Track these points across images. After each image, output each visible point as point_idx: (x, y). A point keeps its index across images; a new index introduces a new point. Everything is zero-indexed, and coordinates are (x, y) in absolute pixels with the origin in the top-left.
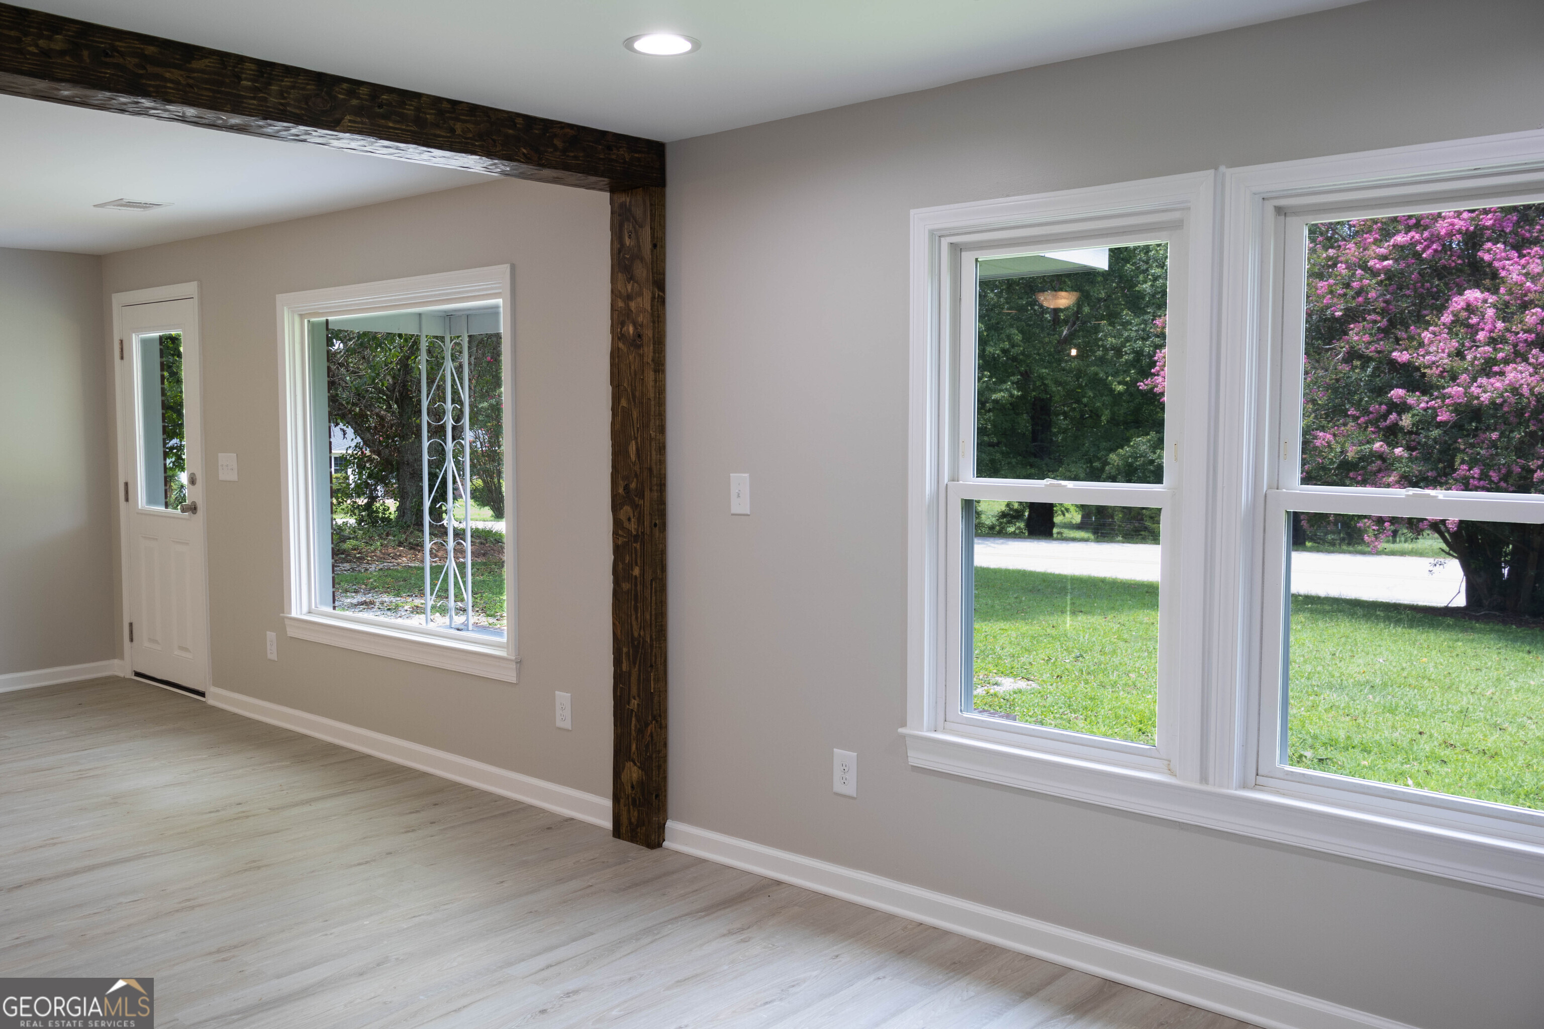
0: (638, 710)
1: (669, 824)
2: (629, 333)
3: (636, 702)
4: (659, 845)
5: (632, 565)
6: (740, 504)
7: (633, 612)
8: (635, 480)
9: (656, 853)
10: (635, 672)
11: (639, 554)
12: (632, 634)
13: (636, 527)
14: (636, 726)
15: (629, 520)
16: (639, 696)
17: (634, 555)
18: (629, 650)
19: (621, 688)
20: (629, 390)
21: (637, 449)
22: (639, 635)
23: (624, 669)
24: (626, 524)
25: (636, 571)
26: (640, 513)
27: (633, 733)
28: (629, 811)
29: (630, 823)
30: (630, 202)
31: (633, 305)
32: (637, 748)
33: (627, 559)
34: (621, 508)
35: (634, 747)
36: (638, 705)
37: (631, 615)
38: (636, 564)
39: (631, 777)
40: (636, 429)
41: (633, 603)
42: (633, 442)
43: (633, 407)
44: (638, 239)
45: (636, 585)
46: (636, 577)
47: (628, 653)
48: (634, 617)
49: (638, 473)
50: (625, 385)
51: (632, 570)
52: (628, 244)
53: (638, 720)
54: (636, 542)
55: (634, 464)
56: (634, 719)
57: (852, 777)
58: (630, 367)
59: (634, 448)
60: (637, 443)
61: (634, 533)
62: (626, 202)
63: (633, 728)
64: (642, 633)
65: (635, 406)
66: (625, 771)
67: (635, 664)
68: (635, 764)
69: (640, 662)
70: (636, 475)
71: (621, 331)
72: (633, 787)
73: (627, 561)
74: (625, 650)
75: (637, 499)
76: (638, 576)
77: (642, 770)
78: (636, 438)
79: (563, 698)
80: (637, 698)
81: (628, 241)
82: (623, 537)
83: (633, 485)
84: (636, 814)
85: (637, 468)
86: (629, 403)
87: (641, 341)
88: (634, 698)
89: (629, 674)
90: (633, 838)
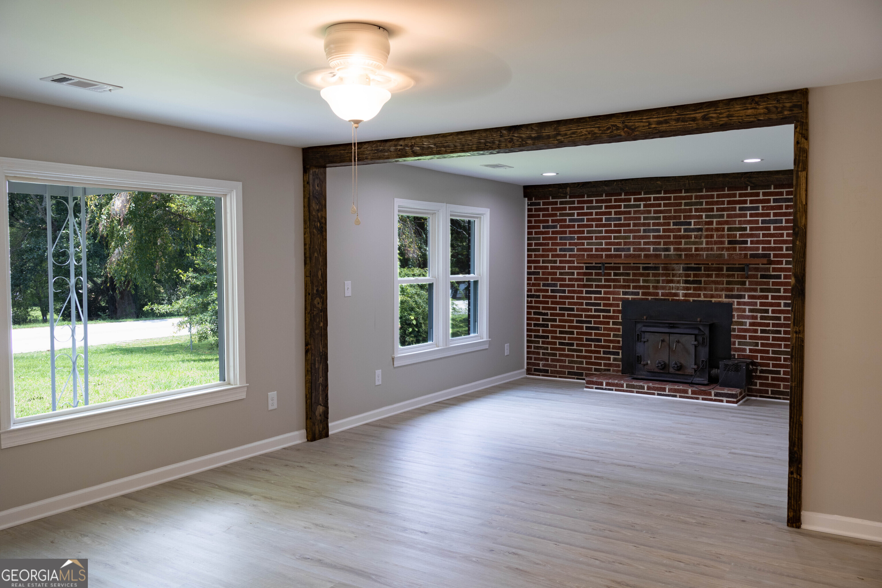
0: (322, 382)
1: (330, 425)
2: (318, 226)
4: (327, 435)
5: (320, 322)
6: (348, 293)
7: (320, 342)
8: (321, 287)
10: (321, 366)
11: (322, 317)
12: (320, 351)
13: (321, 306)
14: (321, 389)
15: (318, 303)
16: (323, 376)
17: (320, 318)
18: (318, 359)
19: (315, 376)
20: (318, 249)
21: (322, 274)
22: (323, 350)
23: (316, 367)
24: (317, 306)
25: (322, 324)
26: (323, 300)
27: (321, 393)
28: (319, 427)
29: (319, 431)
30: (318, 171)
31: (319, 214)
32: (322, 398)
33: (318, 320)
34: (315, 299)
35: (320, 398)
36: (322, 380)
38: (322, 322)
39: (320, 412)
40: (321, 265)
41: (320, 338)
42: (320, 271)
43: (320, 256)
44: (321, 187)
45: (321, 330)
46: (321, 327)
48: (320, 344)
50: (316, 247)
51: (320, 324)
53: (322, 386)
54: (321, 312)
55: (320, 280)
56: (320, 387)
57: (380, 379)
58: (318, 240)
59: (320, 274)
60: (321, 271)
61: (321, 308)
62: (315, 171)
66: (316, 411)
67: (321, 363)
68: (321, 405)
69: (323, 362)
70: (321, 285)
71: (314, 224)
72: (320, 416)
75: (321, 294)
77: (324, 406)
78: (321, 269)
79: (273, 395)
81: (317, 188)
82: (316, 311)
83: (320, 289)
84: (322, 426)
85: (321, 282)
86: (318, 255)
87: (322, 230)
88: (321, 378)
89: (319, 368)
90: (320, 438)
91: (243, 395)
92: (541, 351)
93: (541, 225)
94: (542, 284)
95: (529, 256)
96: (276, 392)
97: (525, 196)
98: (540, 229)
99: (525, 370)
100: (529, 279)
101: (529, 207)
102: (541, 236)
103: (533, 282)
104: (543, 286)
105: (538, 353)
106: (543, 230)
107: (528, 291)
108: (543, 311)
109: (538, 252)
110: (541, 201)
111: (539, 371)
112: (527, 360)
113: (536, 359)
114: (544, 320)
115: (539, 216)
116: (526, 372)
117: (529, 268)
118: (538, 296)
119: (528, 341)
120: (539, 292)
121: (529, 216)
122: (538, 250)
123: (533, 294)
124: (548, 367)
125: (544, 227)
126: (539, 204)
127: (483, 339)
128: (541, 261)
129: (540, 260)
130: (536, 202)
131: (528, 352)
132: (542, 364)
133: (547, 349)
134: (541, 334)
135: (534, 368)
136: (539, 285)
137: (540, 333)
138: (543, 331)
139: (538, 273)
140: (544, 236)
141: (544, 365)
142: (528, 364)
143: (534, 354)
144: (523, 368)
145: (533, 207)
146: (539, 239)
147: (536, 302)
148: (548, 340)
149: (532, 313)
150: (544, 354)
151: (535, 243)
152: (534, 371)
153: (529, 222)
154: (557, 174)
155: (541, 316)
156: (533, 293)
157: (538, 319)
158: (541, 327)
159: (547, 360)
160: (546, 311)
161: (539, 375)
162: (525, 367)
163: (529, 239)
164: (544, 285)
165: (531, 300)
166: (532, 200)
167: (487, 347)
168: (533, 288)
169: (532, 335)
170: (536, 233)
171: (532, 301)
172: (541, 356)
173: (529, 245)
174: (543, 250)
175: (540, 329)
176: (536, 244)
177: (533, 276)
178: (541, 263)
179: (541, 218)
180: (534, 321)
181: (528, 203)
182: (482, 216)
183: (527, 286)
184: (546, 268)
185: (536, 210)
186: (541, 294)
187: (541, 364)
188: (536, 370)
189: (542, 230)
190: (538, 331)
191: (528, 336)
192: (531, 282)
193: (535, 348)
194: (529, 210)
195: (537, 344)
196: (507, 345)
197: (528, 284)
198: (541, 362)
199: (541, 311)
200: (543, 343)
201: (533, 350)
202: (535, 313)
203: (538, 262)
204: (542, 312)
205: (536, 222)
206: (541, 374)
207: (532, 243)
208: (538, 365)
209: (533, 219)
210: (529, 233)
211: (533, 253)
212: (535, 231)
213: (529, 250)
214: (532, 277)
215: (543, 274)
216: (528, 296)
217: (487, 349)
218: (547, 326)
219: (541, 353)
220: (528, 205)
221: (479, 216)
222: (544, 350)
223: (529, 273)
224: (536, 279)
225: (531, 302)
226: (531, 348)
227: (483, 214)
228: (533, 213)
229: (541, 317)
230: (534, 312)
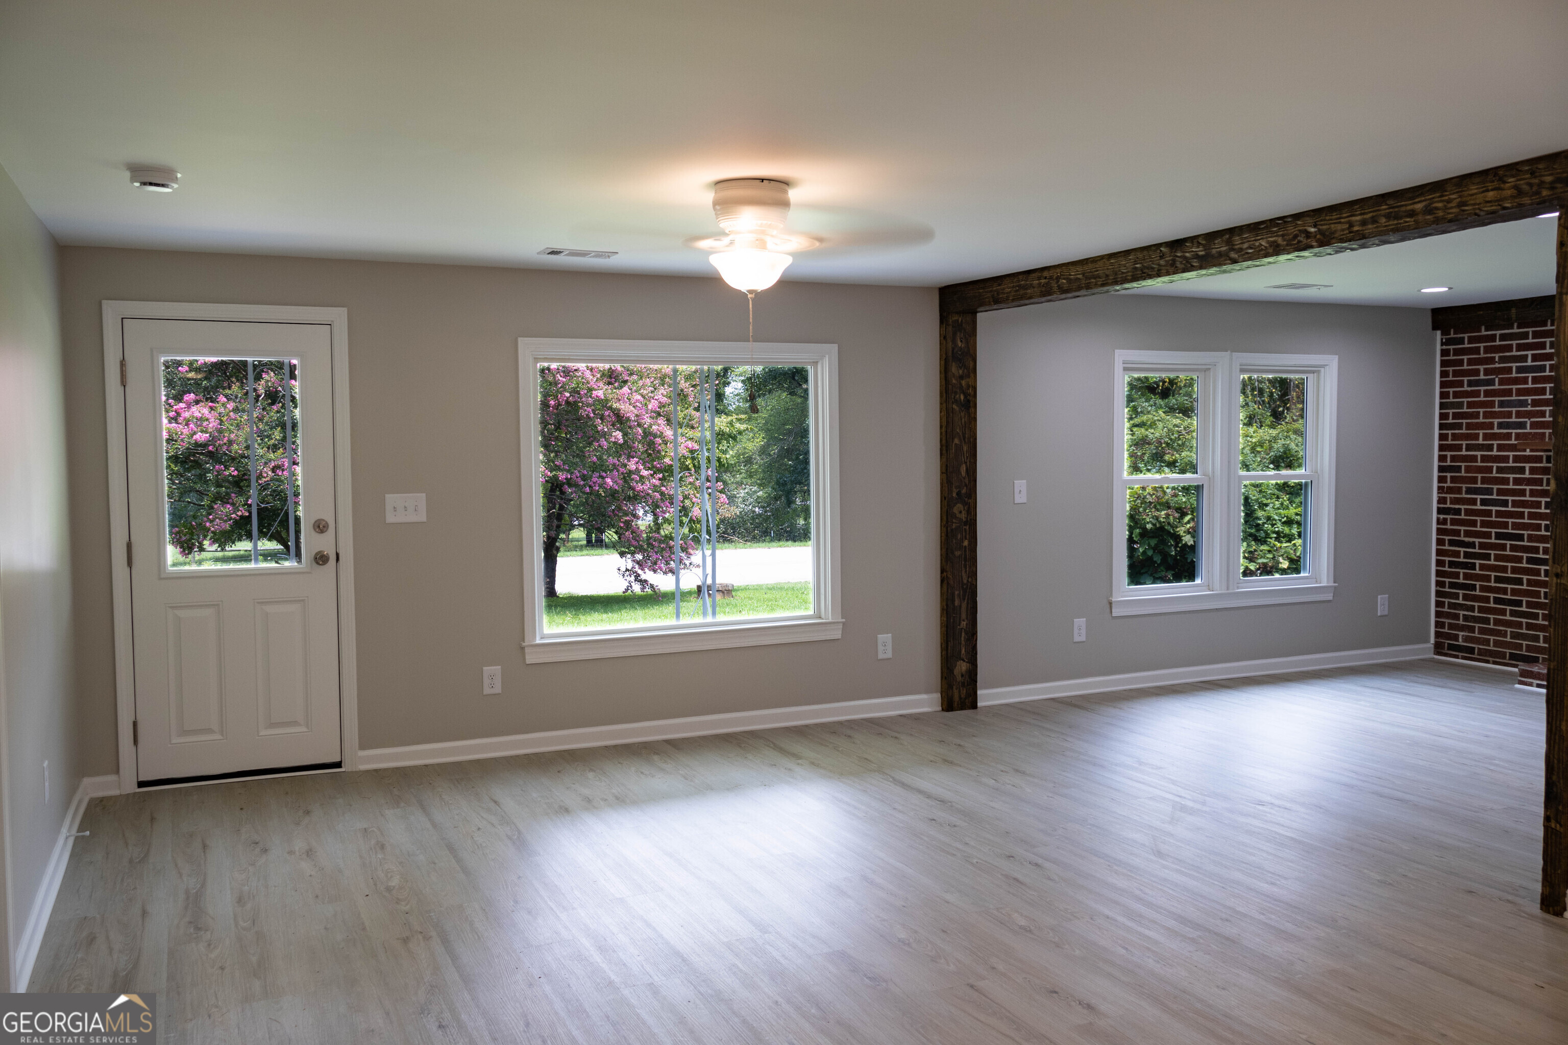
0: (967, 627)
2: (960, 399)
3: (965, 623)
4: (974, 706)
5: (962, 539)
6: (1021, 498)
7: (963, 569)
8: (965, 488)
10: (964, 605)
11: (968, 532)
12: (962, 581)
13: (966, 516)
14: (965, 638)
15: (961, 512)
16: (967, 618)
17: (964, 534)
18: (959, 592)
19: (954, 617)
20: (961, 434)
21: (967, 469)
22: (968, 581)
23: (956, 604)
24: (958, 515)
25: (966, 543)
26: (969, 508)
27: (963, 642)
28: (960, 692)
29: (960, 698)
30: (962, 321)
31: (963, 383)
32: (965, 651)
33: (959, 536)
34: (955, 506)
35: (963, 651)
36: (967, 624)
38: (966, 539)
39: (961, 670)
40: (965, 457)
41: (963, 562)
42: (964, 465)
43: (964, 444)
44: (967, 343)
45: (965, 551)
47: (959, 595)
48: (964, 571)
49: (967, 483)
50: (958, 430)
51: (963, 542)
52: (960, 345)
53: (966, 634)
54: (965, 525)
55: (964, 478)
56: (963, 634)
57: (1084, 632)
58: (961, 419)
59: (965, 469)
60: (966, 466)
61: (964, 520)
62: (958, 320)
63: (963, 639)
65: (965, 441)
66: (957, 668)
67: (964, 599)
68: (964, 661)
69: (968, 599)
70: (966, 485)
71: (955, 397)
72: (962, 676)
73: (959, 538)
74: (956, 593)
75: (966, 499)
76: (967, 545)
77: (969, 663)
78: (966, 463)
79: (886, 638)
80: (966, 620)
81: (960, 344)
82: (956, 523)
83: (964, 491)
84: (965, 691)
85: (967, 481)
86: (960, 441)
87: (969, 404)
88: (964, 621)
89: (960, 606)
90: (962, 707)
91: (837, 634)
92: (1462, 613)
93: (1466, 379)
94: (1464, 489)
95: (1442, 437)
96: (890, 635)
97: (1435, 328)
98: (1463, 387)
99: (1433, 646)
100: (1441, 479)
101: (1444, 347)
102: (1465, 400)
103: (1449, 484)
104: (1467, 493)
105: (1456, 617)
106: (1469, 389)
107: (1439, 502)
108: (1467, 539)
109: (1459, 430)
110: (1466, 336)
111: (1456, 650)
112: (1436, 627)
113: (1451, 626)
114: (1467, 555)
115: (1461, 362)
116: (1432, 650)
117: (1442, 458)
118: (1458, 512)
119: (1438, 594)
120: (1459, 504)
121: (1444, 364)
122: (1459, 426)
123: (1448, 508)
124: (1473, 643)
125: (1470, 384)
126: (1461, 341)
127: (1320, 583)
128: (1464, 447)
129: (1462, 444)
130: (1457, 338)
131: (1438, 615)
132: (1463, 636)
133: (1472, 609)
134: (1461, 581)
135: (1448, 644)
136: (1459, 491)
137: (1459, 579)
138: (1466, 576)
139: (1458, 469)
140: (1470, 400)
141: (1466, 639)
142: (1438, 635)
143: (1448, 618)
144: (1427, 641)
145: (1451, 347)
146: (1460, 405)
147: (1453, 522)
148: (1473, 593)
149: (1447, 542)
150: (1466, 618)
151: (1453, 413)
152: (1448, 649)
153: (1444, 374)
154: (1450, 288)
155: (1462, 547)
156: (1448, 505)
157: (1457, 554)
158: (1462, 569)
159: (1472, 629)
160: (1471, 540)
161: (1457, 657)
162: (1432, 640)
163: (1442, 406)
164: (1469, 491)
165: (1444, 518)
166: (1450, 334)
167: (1331, 598)
168: (1448, 496)
169: (1445, 582)
170: (1456, 394)
171: (1447, 519)
172: (1461, 622)
173: (1443, 416)
174: (1469, 426)
175: (1459, 572)
176: (1455, 416)
177: (1449, 475)
178: (1464, 450)
179: (1465, 367)
180: (1449, 557)
181: (1442, 339)
182: (1322, 370)
183: (1438, 493)
184: (1473, 459)
185: (1457, 352)
186: (1463, 507)
187: (1460, 637)
188: (1452, 647)
189: (1466, 388)
190: (1457, 575)
191: (1438, 583)
192: (1445, 485)
193: (1451, 606)
194: (1444, 353)
195: (1453, 599)
196: (1382, 598)
197: (1439, 488)
198: (1461, 634)
199: (1462, 538)
200: (1466, 597)
201: (1446, 609)
202: (1452, 543)
203: (1459, 447)
204: (1463, 541)
205: (1455, 373)
206: (1461, 654)
207: (1449, 413)
208: (1456, 638)
209: (1451, 369)
210: (1443, 395)
211: (1450, 432)
212: (1453, 392)
213: (1442, 426)
214: (1446, 476)
215: (1468, 469)
216: (1440, 511)
217: (1329, 601)
218: (1473, 566)
219: (1461, 615)
220: (1442, 344)
221: (1315, 370)
222: (1468, 611)
223: (1441, 469)
224: (1453, 480)
225: (1444, 522)
226: (1444, 607)
227: (1323, 366)
228: (1451, 358)
229: (1462, 550)
230: (1449, 540)
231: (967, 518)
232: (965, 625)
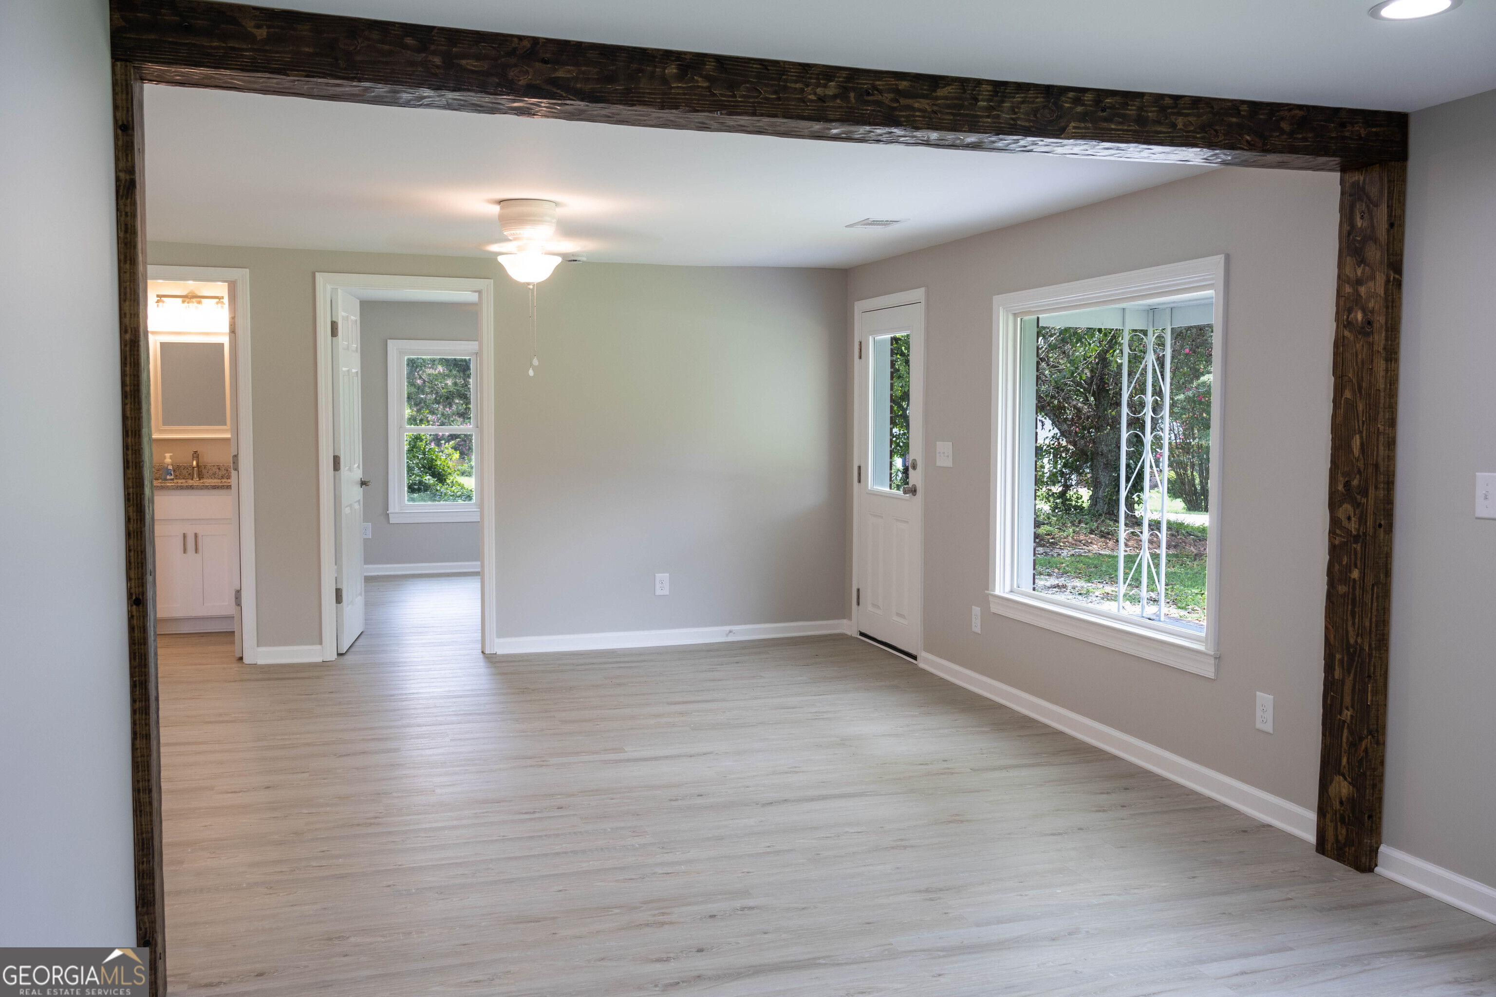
0: (1351, 722)
1: (1383, 849)
2: (1357, 320)
3: (1349, 713)
5: (1350, 567)
6: (1486, 507)
7: (1350, 618)
8: (1358, 476)
9: (1366, 877)
10: (1349, 681)
11: (1359, 556)
12: (1347, 639)
13: (1357, 526)
14: (1348, 739)
15: (1349, 519)
16: (1353, 707)
17: (1353, 557)
18: (1343, 658)
19: (1332, 697)
20: (1354, 381)
21: (1362, 444)
22: (1356, 642)
23: (1337, 677)
24: (1345, 523)
25: (1355, 574)
26: (1362, 512)
27: (1344, 745)
28: (1336, 828)
29: (1337, 840)
30: (1364, 180)
31: (1362, 290)
32: (1348, 762)
33: (1345, 560)
34: (1340, 506)
35: (1344, 761)
36: (1352, 716)
37: (1347, 620)
38: (1356, 567)
39: (1340, 792)
40: (1361, 422)
41: (1350, 607)
42: (1358, 436)
43: (1358, 399)
44: (1371, 219)
45: (1354, 588)
46: (1354, 580)
47: (1341, 661)
48: (1350, 623)
49: (1362, 470)
50: (1350, 375)
51: (1350, 572)
52: (1359, 225)
53: (1351, 732)
54: (1356, 542)
55: (1358, 460)
56: (1345, 731)
58: (1357, 356)
59: (1358, 443)
60: (1361, 438)
61: (1354, 532)
62: (1358, 181)
63: (1344, 740)
64: (1359, 641)
65: (1360, 397)
66: (1333, 785)
67: (1349, 672)
68: (1345, 779)
69: (1356, 673)
70: (1359, 472)
71: (1348, 318)
72: (1341, 803)
73: (1344, 563)
74: (1338, 656)
75: (1359, 497)
76: (1357, 579)
77: (1354, 786)
78: (1361, 432)
79: (1265, 700)
80: (1350, 709)
81: (1359, 223)
82: (1341, 536)
83: (1355, 482)
84: (1344, 832)
85: (1361, 465)
86: (1354, 394)
87: (1370, 329)
88: (1348, 709)
89: (1343, 682)
90: (1339, 856)
91: (1209, 671)
96: (1270, 696)
231: (1358, 530)
232: (1349, 717)
